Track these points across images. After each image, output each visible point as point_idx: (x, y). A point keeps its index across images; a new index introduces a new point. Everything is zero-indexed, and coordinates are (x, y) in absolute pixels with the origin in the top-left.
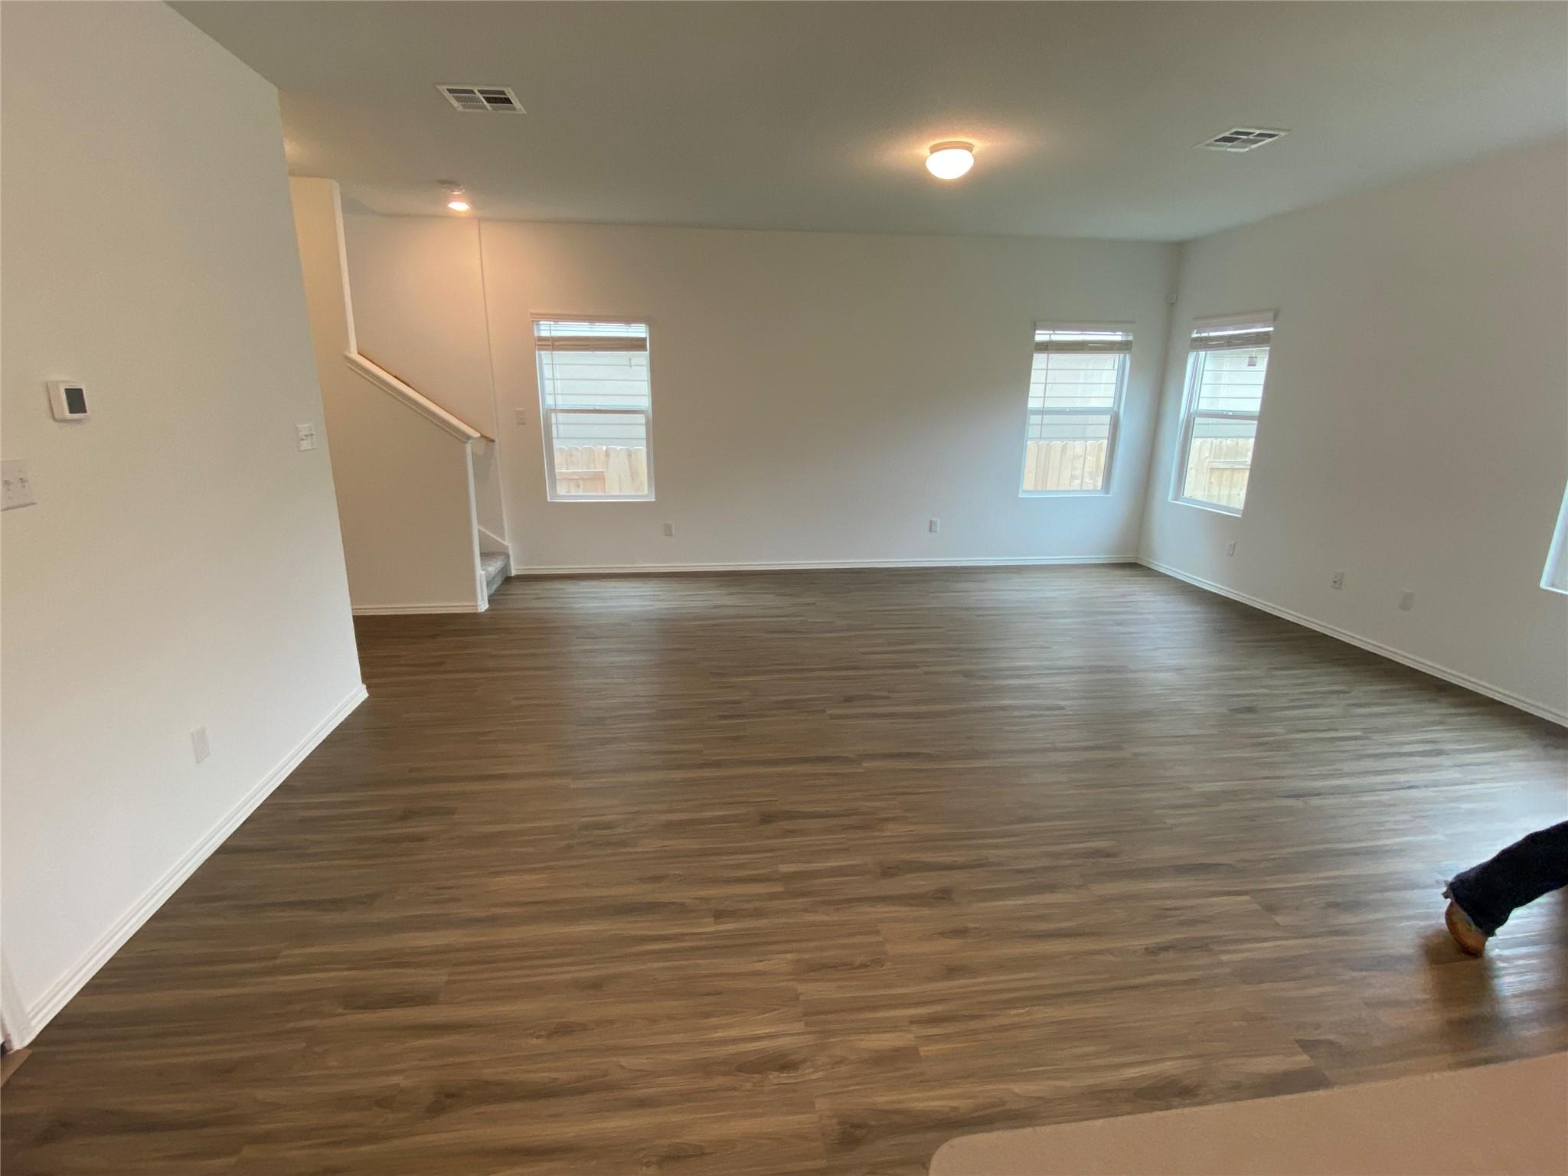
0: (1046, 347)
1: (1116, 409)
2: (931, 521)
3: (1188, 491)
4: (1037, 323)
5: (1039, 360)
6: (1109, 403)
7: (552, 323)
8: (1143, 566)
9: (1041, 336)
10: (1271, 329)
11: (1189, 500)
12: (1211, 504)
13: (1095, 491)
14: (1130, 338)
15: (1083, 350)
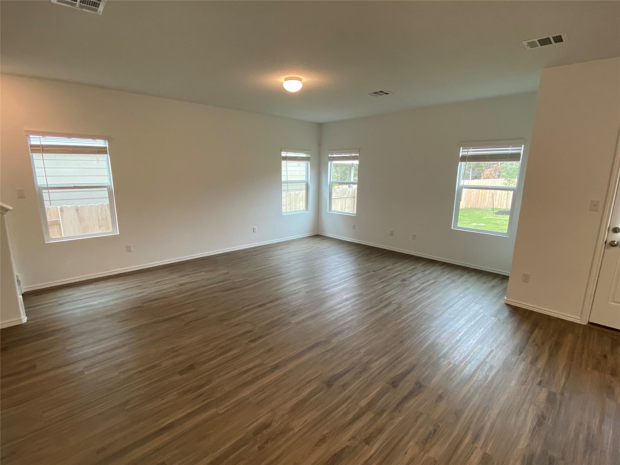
0: (285, 158)
1: (307, 180)
2: (254, 228)
3: (333, 208)
4: (282, 149)
5: (284, 163)
6: (304, 178)
7: (41, 137)
8: (321, 236)
9: (284, 154)
10: (358, 155)
11: (334, 211)
12: (342, 212)
13: (303, 211)
14: (309, 156)
15: (296, 160)
